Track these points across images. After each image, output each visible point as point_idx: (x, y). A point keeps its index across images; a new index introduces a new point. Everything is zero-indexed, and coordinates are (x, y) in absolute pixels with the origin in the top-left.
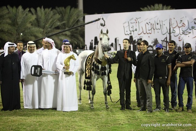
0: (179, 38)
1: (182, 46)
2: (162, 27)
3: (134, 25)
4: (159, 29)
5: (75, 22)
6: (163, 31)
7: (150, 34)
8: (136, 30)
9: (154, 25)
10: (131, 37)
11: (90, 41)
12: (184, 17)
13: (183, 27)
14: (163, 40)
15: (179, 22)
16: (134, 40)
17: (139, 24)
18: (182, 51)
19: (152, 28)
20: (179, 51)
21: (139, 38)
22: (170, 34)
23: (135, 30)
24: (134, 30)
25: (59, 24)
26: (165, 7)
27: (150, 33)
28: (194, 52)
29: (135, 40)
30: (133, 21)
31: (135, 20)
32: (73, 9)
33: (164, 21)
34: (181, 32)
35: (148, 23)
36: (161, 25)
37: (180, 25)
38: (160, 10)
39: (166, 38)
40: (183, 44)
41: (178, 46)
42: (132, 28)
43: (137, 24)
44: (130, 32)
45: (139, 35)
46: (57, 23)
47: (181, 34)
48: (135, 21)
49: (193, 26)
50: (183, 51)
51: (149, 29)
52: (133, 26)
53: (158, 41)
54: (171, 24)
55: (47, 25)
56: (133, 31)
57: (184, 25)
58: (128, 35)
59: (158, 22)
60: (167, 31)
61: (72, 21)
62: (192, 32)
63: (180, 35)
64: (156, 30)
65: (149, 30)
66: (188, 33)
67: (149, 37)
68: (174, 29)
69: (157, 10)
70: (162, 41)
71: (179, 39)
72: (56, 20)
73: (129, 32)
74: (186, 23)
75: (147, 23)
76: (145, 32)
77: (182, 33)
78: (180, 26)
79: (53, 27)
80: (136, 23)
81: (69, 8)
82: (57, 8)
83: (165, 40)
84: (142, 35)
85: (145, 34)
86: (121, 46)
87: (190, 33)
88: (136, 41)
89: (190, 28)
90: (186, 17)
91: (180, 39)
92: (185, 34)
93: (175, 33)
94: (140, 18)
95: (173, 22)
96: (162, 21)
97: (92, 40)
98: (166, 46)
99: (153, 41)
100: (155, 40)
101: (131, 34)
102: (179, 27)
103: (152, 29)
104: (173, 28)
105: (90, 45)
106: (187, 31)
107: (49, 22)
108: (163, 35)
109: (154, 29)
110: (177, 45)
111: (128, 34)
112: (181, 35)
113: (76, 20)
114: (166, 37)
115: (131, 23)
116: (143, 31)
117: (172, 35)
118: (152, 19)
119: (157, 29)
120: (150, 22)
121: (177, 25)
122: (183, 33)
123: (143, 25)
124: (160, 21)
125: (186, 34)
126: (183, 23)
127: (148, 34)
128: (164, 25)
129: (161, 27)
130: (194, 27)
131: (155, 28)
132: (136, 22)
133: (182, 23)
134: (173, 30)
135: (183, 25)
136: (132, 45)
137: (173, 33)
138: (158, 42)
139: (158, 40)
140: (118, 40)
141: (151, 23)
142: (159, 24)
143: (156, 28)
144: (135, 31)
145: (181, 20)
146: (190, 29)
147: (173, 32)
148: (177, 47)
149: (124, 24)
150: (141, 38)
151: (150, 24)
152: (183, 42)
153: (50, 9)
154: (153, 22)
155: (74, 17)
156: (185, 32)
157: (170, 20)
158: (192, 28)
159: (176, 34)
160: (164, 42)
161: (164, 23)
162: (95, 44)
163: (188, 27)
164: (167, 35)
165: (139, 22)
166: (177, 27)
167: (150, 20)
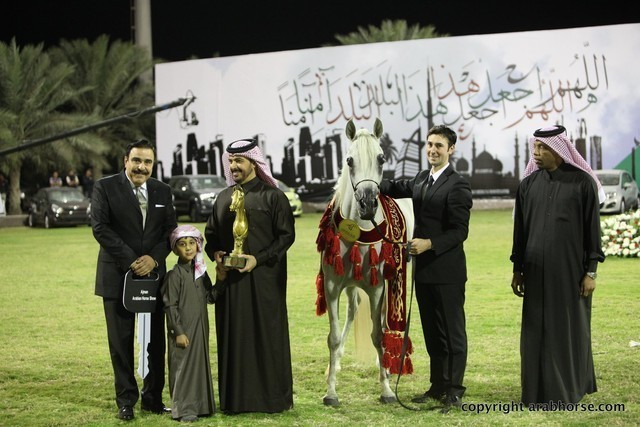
0: (461, 131)
1: (469, 158)
2: (403, 95)
3: (313, 90)
4: (395, 103)
5: (126, 86)
6: (408, 110)
7: (367, 118)
8: (320, 108)
9: (376, 89)
10: (305, 133)
11: (174, 148)
12: (473, 62)
13: (472, 94)
14: (408, 137)
15: (458, 77)
16: (314, 140)
17: (331, 88)
18: (470, 171)
19: (370, 102)
21: (330, 134)
22: (430, 117)
23: (318, 108)
24: (314, 108)
25: (69, 94)
26: (416, 29)
27: (367, 115)
28: (510, 174)
29: (318, 142)
30: (310, 79)
31: (317, 75)
32: (117, 45)
33: (410, 77)
34: (467, 110)
35: (359, 83)
36: (399, 91)
37: (462, 88)
38: (399, 40)
39: (419, 131)
40: (474, 150)
41: (458, 156)
42: (306, 100)
43: (324, 88)
44: (302, 115)
45: (330, 123)
46: (64, 93)
47: (467, 116)
48: (317, 80)
49: (504, 90)
50: (473, 172)
51: (362, 105)
52: (310, 97)
53: (390, 142)
54: (432, 86)
55: (31, 101)
56: (312, 112)
57: (476, 88)
58: (296, 124)
59: (392, 80)
60: (422, 110)
61: (113, 83)
62: (500, 109)
63: (461, 121)
64: (383, 107)
65: (362, 108)
66: (490, 113)
68: (444, 102)
69: (391, 39)
70: (404, 140)
72: (58, 83)
73: (297, 117)
74: (482, 82)
75: (355, 85)
76: (349, 115)
77: (471, 113)
78: (461, 92)
79: (52, 105)
80: (321, 84)
81: (103, 41)
82: (63, 43)
83: (416, 138)
84: (341, 123)
86: (273, 161)
87: (495, 112)
88: (323, 143)
89: (496, 97)
90: (480, 61)
91: (463, 135)
92: (479, 115)
93: (445, 113)
94: (333, 67)
95: (440, 77)
96: (404, 77)
97: (180, 146)
98: (417, 158)
101: (303, 120)
102: (459, 95)
103: (373, 104)
104: (440, 98)
105: (172, 161)
106: (485, 107)
107: (37, 91)
108: (408, 120)
109: (378, 104)
111: (296, 121)
112: (465, 119)
113: (127, 79)
114: (417, 128)
115: (304, 85)
116: (343, 112)
117: (437, 120)
118: (370, 69)
119: (388, 104)
120: (363, 82)
121: (454, 88)
122: (473, 114)
123: (341, 90)
124: (396, 77)
125: (483, 118)
126: (473, 82)
127: (359, 119)
128: (411, 88)
129: (400, 97)
130: (509, 93)
131: (380, 101)
132: (318, 83)
133: (468, 81)
134: (441, 104)
135: (471, 86)
136: (308, 159)
137: (440, 116)
138: (394, 145)
139: (391, 138)
140: (263, 142)
141: (367, 82)
142: (394, 87)
143: (384, 99)
144: (317, 113)
145: (466, 70)
146: (495, 101)
147: (439, 112)
148: (453, 159)
149: (280, 89)
150: (337, 132)
151: (364, 87)
152: (474, 144)
153: (41, 47)
154: (373, 81)
155: (121, 72)
156: (479, 110)
157: (430, 72)
158: (500, 97)
159: (449, 119)
160: (411, 144)
161: (409, 83)
162: (189, 159)
163: (488, 93)
164: (419, 121)
165: (328, 82)
166: (453, 94)
167: (364, 74)
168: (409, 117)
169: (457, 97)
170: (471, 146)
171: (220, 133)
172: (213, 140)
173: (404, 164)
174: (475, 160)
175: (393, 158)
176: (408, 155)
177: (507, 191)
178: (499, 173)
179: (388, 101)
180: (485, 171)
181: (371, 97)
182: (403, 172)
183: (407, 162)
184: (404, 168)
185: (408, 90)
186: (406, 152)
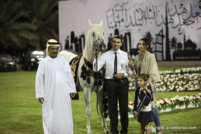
0: (179, 30)
1: (182, 42)
3: (120, 13)
4: (153, 18)
6: (158, 21)
7: (141, 25)
8: (123, 20)
9: (145, 12)
10: (117, 32)
13: (184, 14)
14: (157, 33)
15: (178, 6)
16: (120, 34)
17: (127, 12)
18: (183, 48)
19: (142, 17)
20: (180, 49)
21: (126, 32)
22: (167, 24)
27: (141, 23)
30: (119, 8)
31: (121, 6)
33: (159, 6)
34: (182, 21)
35: (138, 9)
36: (154, 13)
37: (180, 11)
39: (162, 31)
40: (185, 39)
41: (178, 42)
42: (117, 17)
43: (124, 12)
45: (126, 27)
47: (182, 24)
48: (121, 8)
49: (197, 12)
51: (140, 19)
52: (119, 15)
53: (151, 35)
54: (167, 11)
56: (119, 22)
57: (186, 11)
58: (113, 27)
59: (151, 8)
60: (163, 21)
62: (196, 21)
63: (180, 26)
64: (148, 20)
65: (139, 20)
67: (139, 30)
68: (173, 18)
70: (156, 35)
71: (178, 32)
73: (113, 24)
74: (188, 8)
75: (137, 10)
76: (134, 23)
77: (183, 22)
80: (123, 10)
83: (161, 34)
84: (131, 27)
85: (134, 25)
87: (193, 22)
89: (194, 15)
91: (180, 32)
92: (187, 24)
93: (172, 23)
94: (128, 3)
95: (171, 6)
96: (156, 7)
99: (144, 36)
100: (147, 35)
101: (116, 26)
102: (179, 14)
103: (144, 19)
104: (171, 16)
106: (189, 19)
108: (158, 26)
109: (146, 19)
110: (176, 41)
112: (181, 25)
114: (161, 29)
115: (116, 11)
116: (131, 23)
117: (170, 26)
118: (143, 3)
119: (150, 19)
120: (140, 9)
121: (176, 11)
122: (185, 23)
123: (131, 13)
124: (153, 6)
125: (189, 25)
126: (184, 9)
127: (138, 25)
128: (159, 11)
130: (199, 13)
131: (147, 17)
132: (122, 10)
133: (183, 8)
134: (171, 19)
135: (184, 10)
138: (152, 37)
139: (151, 33)
141: (142, 9)
142: (152, 11)
144: (121, 23)
145: (182, 3)
146: (194, 17)
147: (170, 22)
148: (176, 43)
149: (107, 12)
150: (129, 31)
151: (140, 11)
152: (185, 36)
156: (187, 21)
157: (167, 4)
158: (196, 15)
159: (174, 25)
160: (159, 36)
161: (158, 9)
162: (72, 42)
163: (191, 13)
164: (162, 27)
165: (126, 9)
166: (176, 14)
167: (140, 5)
168: (158, 24)
169: (178, 16)
170: (183, 37)
171: (84, 31)
172: (81, 34)
173: (156, 45)
174: (185, 43)
175: (152, 42)
176: (158, 41)
177: (198, 58)
178: (195, 49)
179: (150, 17)
180: (189, 48)
181: (143, 15)
182: (156, 49)
183: (157, 44)
184: (156, 47)
185: (158, 12)
186: (157, 40)
